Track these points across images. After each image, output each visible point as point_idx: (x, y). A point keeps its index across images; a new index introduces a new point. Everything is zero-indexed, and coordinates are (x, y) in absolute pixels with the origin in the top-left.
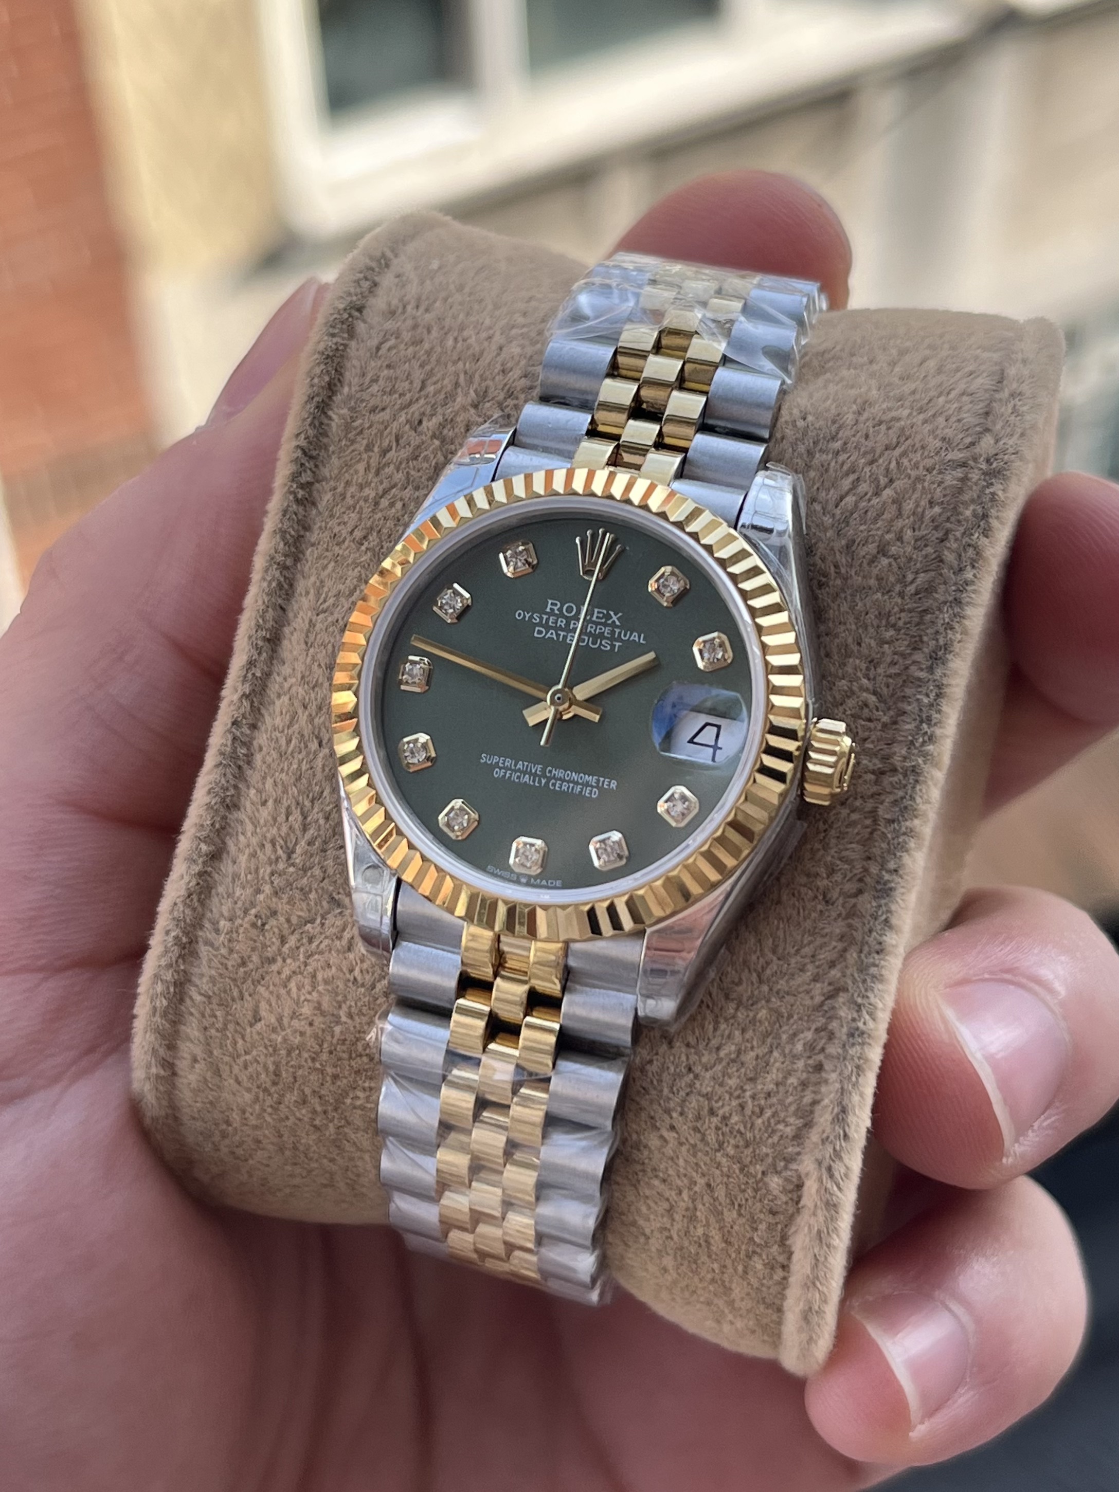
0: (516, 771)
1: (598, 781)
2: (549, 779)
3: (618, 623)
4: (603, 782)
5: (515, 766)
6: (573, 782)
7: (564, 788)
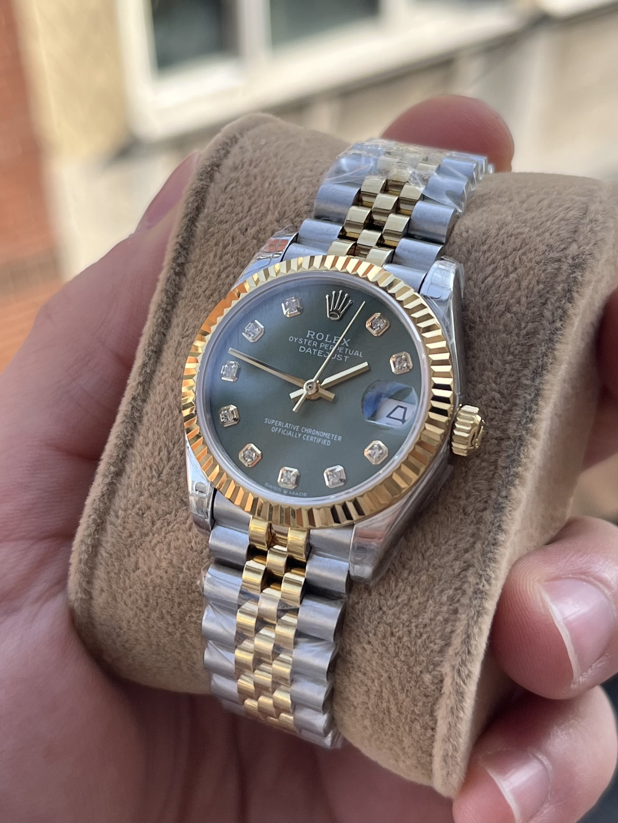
0: (284, 429)
1: (331, 437)
2: (303, 434)
3: (347, 345)
4: (334, 437)
5: (284, 426)
6: (316, 436)
7: (311, 439)
